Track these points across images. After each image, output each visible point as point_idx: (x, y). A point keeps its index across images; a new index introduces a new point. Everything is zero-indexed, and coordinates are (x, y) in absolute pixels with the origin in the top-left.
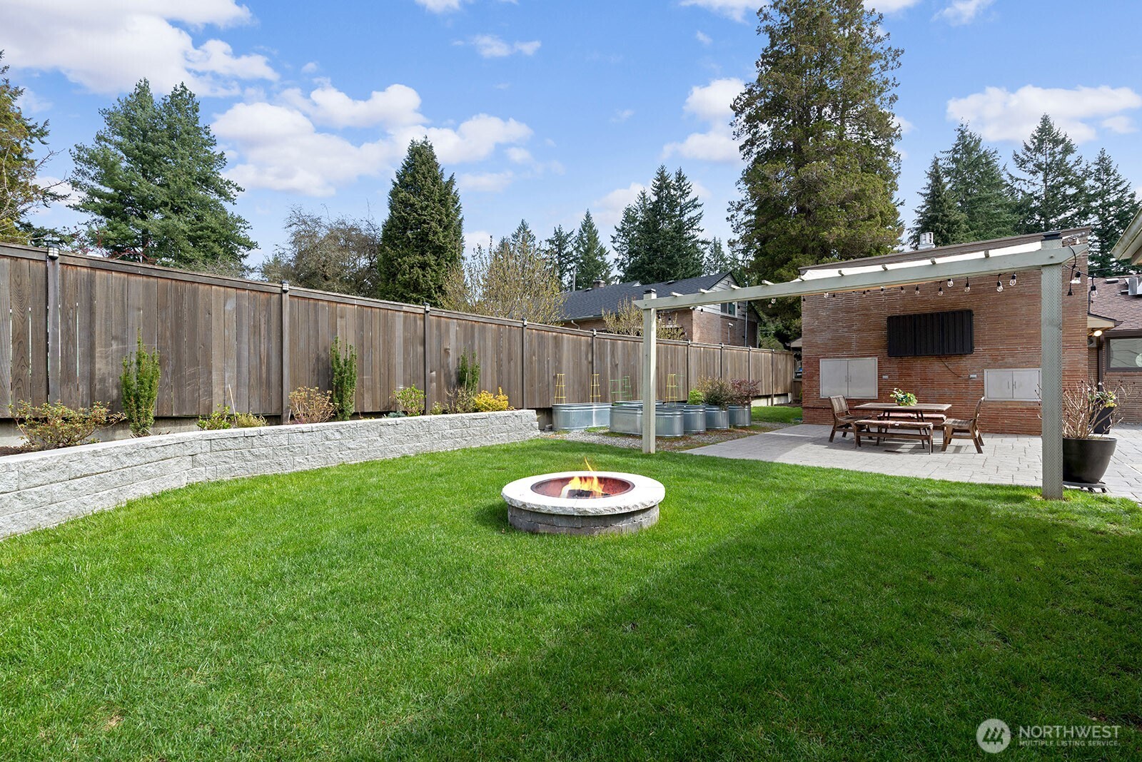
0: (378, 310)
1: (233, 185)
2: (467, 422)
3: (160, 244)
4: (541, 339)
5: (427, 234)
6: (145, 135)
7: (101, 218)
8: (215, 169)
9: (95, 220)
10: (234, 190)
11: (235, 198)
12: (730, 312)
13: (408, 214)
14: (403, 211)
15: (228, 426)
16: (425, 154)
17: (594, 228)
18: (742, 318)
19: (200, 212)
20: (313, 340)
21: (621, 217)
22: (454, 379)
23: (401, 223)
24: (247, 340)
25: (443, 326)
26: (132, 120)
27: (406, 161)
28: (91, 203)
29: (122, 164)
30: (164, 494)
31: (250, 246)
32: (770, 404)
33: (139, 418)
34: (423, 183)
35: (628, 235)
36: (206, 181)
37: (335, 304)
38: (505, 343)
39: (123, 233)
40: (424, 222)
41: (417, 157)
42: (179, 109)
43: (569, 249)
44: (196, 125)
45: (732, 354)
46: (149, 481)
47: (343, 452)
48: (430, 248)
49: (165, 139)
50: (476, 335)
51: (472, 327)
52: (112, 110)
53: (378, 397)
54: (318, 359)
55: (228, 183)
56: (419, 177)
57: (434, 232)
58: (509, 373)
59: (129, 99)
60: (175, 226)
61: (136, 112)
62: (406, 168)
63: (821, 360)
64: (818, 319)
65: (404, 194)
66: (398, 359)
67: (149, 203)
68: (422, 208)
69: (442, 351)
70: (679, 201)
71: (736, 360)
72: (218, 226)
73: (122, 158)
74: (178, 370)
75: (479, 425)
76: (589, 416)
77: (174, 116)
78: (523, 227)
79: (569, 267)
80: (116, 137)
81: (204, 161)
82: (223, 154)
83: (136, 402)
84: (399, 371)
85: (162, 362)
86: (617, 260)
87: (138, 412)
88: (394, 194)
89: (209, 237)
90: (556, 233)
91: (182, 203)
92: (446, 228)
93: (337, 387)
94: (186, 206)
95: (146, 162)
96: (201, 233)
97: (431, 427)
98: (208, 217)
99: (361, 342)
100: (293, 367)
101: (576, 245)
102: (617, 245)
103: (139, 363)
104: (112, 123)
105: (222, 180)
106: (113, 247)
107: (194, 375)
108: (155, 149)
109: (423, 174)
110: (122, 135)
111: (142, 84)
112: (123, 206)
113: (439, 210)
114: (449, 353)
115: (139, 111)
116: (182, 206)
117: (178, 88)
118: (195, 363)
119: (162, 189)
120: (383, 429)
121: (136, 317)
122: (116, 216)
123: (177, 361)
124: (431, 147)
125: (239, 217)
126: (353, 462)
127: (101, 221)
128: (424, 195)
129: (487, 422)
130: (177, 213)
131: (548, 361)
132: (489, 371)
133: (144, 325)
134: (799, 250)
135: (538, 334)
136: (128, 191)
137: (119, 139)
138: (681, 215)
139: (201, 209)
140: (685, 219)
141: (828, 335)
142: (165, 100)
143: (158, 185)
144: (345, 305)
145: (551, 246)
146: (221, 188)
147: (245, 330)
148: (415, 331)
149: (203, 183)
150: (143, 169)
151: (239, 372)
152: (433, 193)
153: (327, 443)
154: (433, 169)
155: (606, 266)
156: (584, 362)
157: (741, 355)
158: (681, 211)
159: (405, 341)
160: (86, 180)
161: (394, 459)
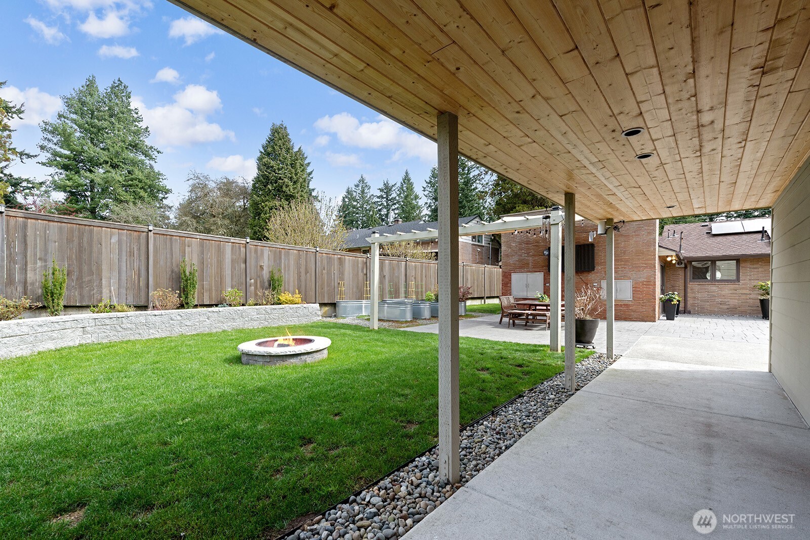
0: (214, 242)
1: (154, 149)
2: (269, 311)
3: (103, 190)
4: (330, 260)
5: (282, 187)
6: (92, 114)
7: (61, 171)
8: (141, 139)
9: (57, 173)
10: (155, 153)
11: (156, 158)
12: (479, 241)
13: (269, 173)
14: (266, 171)
15: (109, 311)
16: (281, 132)
17: (411, 181)
18: (488, 245)
19: (131, 168)
20: (169, 260)
21: (430, 174)
22: (267, 284)
23: (264, 179)
24: (125, 260)
25: (259, 252)
26: (83, 104)
27: (269, 137)
28: (54, 160)
29: (76, 134)
30: (62, 349)
31: (167, 191)
32: (483, 303)
33: (53, 306)
34: (280, 152)
35: (434, 186)
36: (135, 146)
37: (184, 238)
38: (303, 262)
39: (76, 182)
40: (280, 178)
41: (276, 134)
42: (117, 96)
43: (394, 195)
44: (129, 108)
45: (471, 269)
46: (53, 341)
47: (182, 328)
48: (284, 196)
49: (107, 117)
50: (283, 257)
51: (280, 252)
52: (69, 96)
53: (214, 295)
54: (172, 272)
55: (151, 148)
56: (277, 148)
57: (286, 185)
58: (306, 280)
59: (81, 88)
60: (113, 177)
61: (86, 98)
62: (269, 142)
63: (512, 274)
64: (510, 248)
65: (266, 159)
66: (228, 272)
67: (95, 161)
68: (279, 169)
69: (259, 267)
70: (467, 163)
71: (475, 273)
72: (143, 178)
73: (76, 130)
74: (80, 278)
75: (278, 312)
76: (360, 308)
77: (113, 101)
78: (362, 180)
79: (393, 207)
80: (72, 115)
81: (134, 133)
82: (147, 128)
83: (52, 297)
84: (228, 280)
85: (69, 274)
86: (426, 203)
87: (53, 302)
88: (260, 159)
89: (137, 186)
90: (385, 184)
91: (118, 161)
92: (295, 183)
93: (184, 288)
94: (121, 164)
95: (93, 133)
96: (131, 182)
97: (244, 314)
98: (136, 172)
99: (202, 261)
100: (156, 276)
101: (398, 192)
102: (426, 193)
103: (53, 274)
104: (69, 105)
105: (146, 146)
106: (70, 192)
107: (90, 281)
108: (99, 124)
109: (280, 146)
110: (76, 114)
111: (91, 79)
112: (76, 163)
113: (290, 171)
114: (263, 268)
115: (89, 97)
116: (118, 163)
117: (116, 82)
118: (91, 273)
119: (104, 152)
120: (210, 314)
121: (53, 247)
122: (71, 170)
123: (79, 272)
124: (285, 128)
125: (159, 171)
126: (188, 334)
127: (61, 174)
128: (280, 160)
129: (283, 311)
130: (115, 168)
131: (334, 273)
132: (292, 279)
133: (59, 251)
134: (520, 202)
135: (327, 257)
136: (80, 153)
137: (74, 116)
138: (468, 173)
139: (132, 166)
140: (471, 176)
141: (516, 258)
142: (107, 90)
143: (101, 149)
144: (191, 239)
145: (381, 193)
146: (146, 151)
147: (124, 253)
148: (240, 254)
149: (133, 147)
150: (91, 138)
151: (119, 279)
152: (286, 159)
153: (171, 322)
154: (287, 143)
155: (419, 207)
156: (361, 274)
157: (478, 270)
158: (468, 170)
159: (233, 261)
160: (51, 145)
161: (216, 332)
